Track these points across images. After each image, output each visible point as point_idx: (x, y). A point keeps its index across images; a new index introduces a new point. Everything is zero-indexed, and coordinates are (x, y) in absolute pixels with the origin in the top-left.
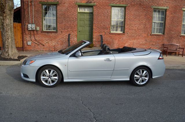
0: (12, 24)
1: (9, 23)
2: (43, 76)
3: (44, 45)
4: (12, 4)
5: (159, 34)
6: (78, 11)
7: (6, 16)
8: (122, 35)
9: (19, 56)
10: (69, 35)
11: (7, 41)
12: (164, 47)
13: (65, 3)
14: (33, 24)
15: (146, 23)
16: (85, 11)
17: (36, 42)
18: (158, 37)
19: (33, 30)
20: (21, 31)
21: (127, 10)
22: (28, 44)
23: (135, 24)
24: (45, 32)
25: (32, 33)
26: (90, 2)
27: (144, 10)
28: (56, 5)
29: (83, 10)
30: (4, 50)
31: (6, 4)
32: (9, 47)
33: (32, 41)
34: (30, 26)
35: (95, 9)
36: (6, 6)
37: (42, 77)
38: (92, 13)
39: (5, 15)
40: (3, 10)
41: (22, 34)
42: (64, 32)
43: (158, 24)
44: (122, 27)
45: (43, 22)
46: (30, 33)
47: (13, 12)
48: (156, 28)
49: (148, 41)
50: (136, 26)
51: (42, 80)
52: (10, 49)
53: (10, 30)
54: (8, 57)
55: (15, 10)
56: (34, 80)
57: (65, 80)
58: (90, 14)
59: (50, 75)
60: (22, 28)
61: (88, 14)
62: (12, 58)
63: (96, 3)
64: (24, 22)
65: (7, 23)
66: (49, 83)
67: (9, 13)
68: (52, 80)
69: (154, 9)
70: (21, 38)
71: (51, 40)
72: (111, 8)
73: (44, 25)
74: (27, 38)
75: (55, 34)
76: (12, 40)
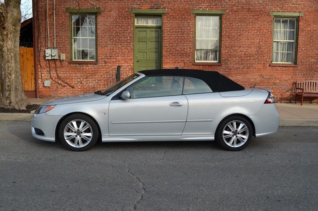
0: (18, 49)
1: (12, 47)
2: (68, 131)
3: (73, 87)
4: (18, 13)
5: (286, 63)
6: (136, 25)
7: (7, 35)
8: (215, 67)
9: (29, 104)
10: (119, 67)
11: (9, 78)
12: (297, 88)
13: (110, 11)
14: (54, 48)
15: (261, 43)
17: (60, 82)
18: (284, 68)
19: (54, 59)
20: (33, 61)
21: (224, 21)
22: (45, 85)
23: (241, 46)
24: (76, 64)
25: (53, 65)
26: (155, 9)
27: (256, 19)
28: (96, 14)
30: (3, 95)
31: (8, 13)
32: (12, 89)
33: (52, 80)
34: (48, 52)
35: (165, 21)
36: (7, 17)
37: (66, 134)
38: (160, 28)
39: (5, 33)
40: (3, 25)
41: (35, 66)
42: (110, 62)
43: (283, 44)
44: (216, 51)
45: (72, 45)
46: (49, 65)
47: (19, 28)
48: (280, 51)
49: (265, 77)
50: (242, 49)
51: (65, 138)
52: (13, 93)
53: (13, 59)
54: (10, 106)
55: (22, 24)
56: (53, 139)
57: (104, 139)
58: (157, 29)
59: (78, 130)
60: (35, 56)
61: (154, 30)
62: (17, 108)
63: (166, 10)
64: (39, 46)
65: (9, 47)
66: (78, 143)
67: (12, 29)
68: (82, 138)
69: (276, 16)
70: (33, 73)
71: (87, 78)
72: (195, 17)
73: (75, 50)
74: (44, 73)
75: (94, 66)
76: (16, 77)
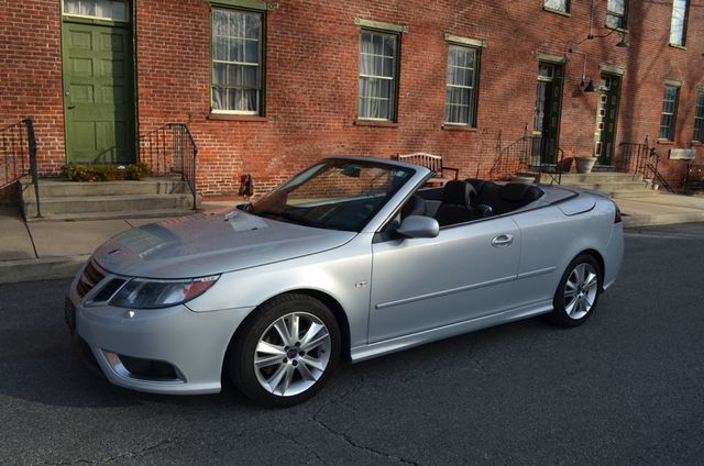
16: (92, 13)
29: (84, 12)
